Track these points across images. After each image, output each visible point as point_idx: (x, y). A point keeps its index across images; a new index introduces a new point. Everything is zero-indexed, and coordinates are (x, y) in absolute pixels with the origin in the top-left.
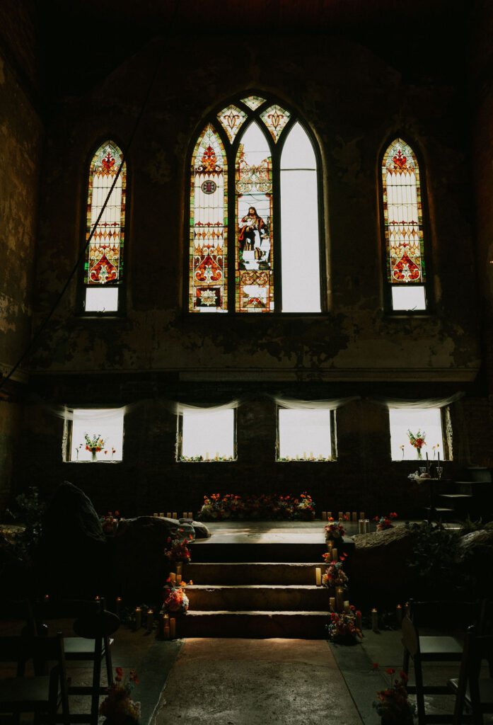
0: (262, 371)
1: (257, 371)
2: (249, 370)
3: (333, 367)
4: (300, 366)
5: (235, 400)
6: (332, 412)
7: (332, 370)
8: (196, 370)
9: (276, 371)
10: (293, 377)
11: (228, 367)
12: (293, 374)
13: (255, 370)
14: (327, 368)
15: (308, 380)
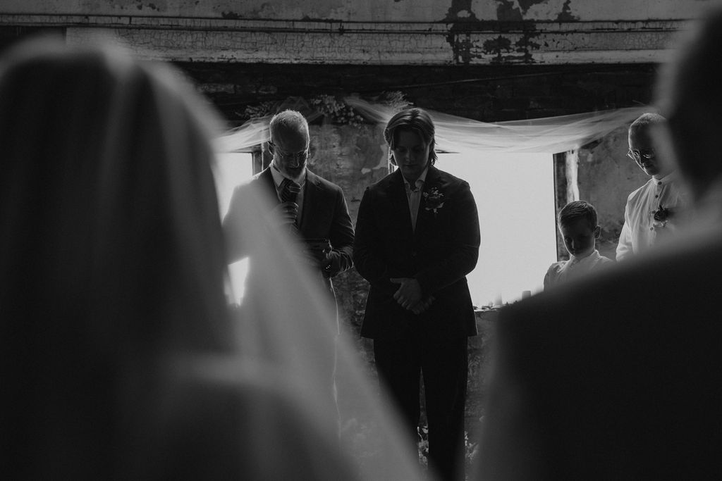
0: (342, 31)
1: (324, 31)
2: (299, 25)
3: (565, 17)
4: (463, 14)
5: (256, 121)
6: (560, 159)
7: (565, 27)
8: (126, 21)
9: (386, 32)
10: (438, 52)
11: (232, 16)
12: (442, 42)
13: (323, 25)
14: (549, 22)
15: (487, 58)
